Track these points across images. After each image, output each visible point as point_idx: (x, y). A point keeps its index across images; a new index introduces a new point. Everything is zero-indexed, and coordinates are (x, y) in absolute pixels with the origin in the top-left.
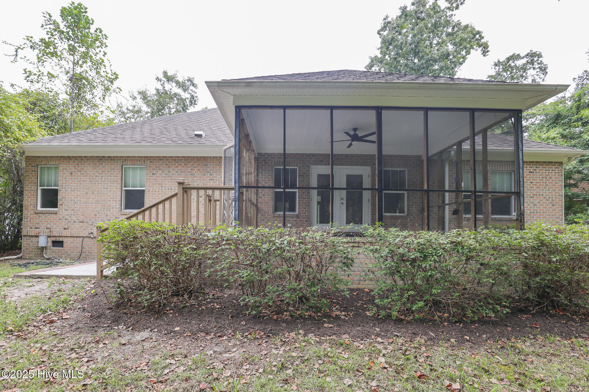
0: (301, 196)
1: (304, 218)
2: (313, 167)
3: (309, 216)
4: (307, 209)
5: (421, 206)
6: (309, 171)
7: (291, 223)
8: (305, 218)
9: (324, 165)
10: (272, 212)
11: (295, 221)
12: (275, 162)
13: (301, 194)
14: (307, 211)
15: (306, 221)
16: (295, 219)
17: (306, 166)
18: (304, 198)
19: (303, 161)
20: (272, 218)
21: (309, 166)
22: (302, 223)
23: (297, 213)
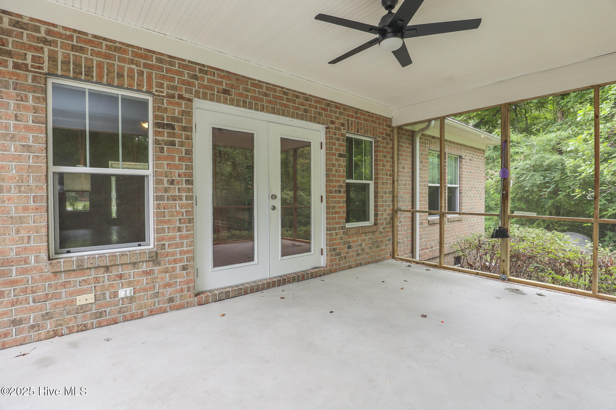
0: (166, 190)
1: (175, 261)
2: (199, 104)
3: (193, 251)
4: (184, 232)
5: (391, 208)
6: (189, 114)
7: (129, 284)
8: (181, 260)
9: (231, 103)
10: (44, 256)
11: (146, 273)
12: (53, 59)
13: (166, 185)
14: (187, 237)
15: (184, 268)
16: (144, 267)
17: (181, 97)
18: (174, 198)
19: (172, 79)
20: (48, 279)
21: (190, 100)
22: (171, 278)
23: (152, 246)
